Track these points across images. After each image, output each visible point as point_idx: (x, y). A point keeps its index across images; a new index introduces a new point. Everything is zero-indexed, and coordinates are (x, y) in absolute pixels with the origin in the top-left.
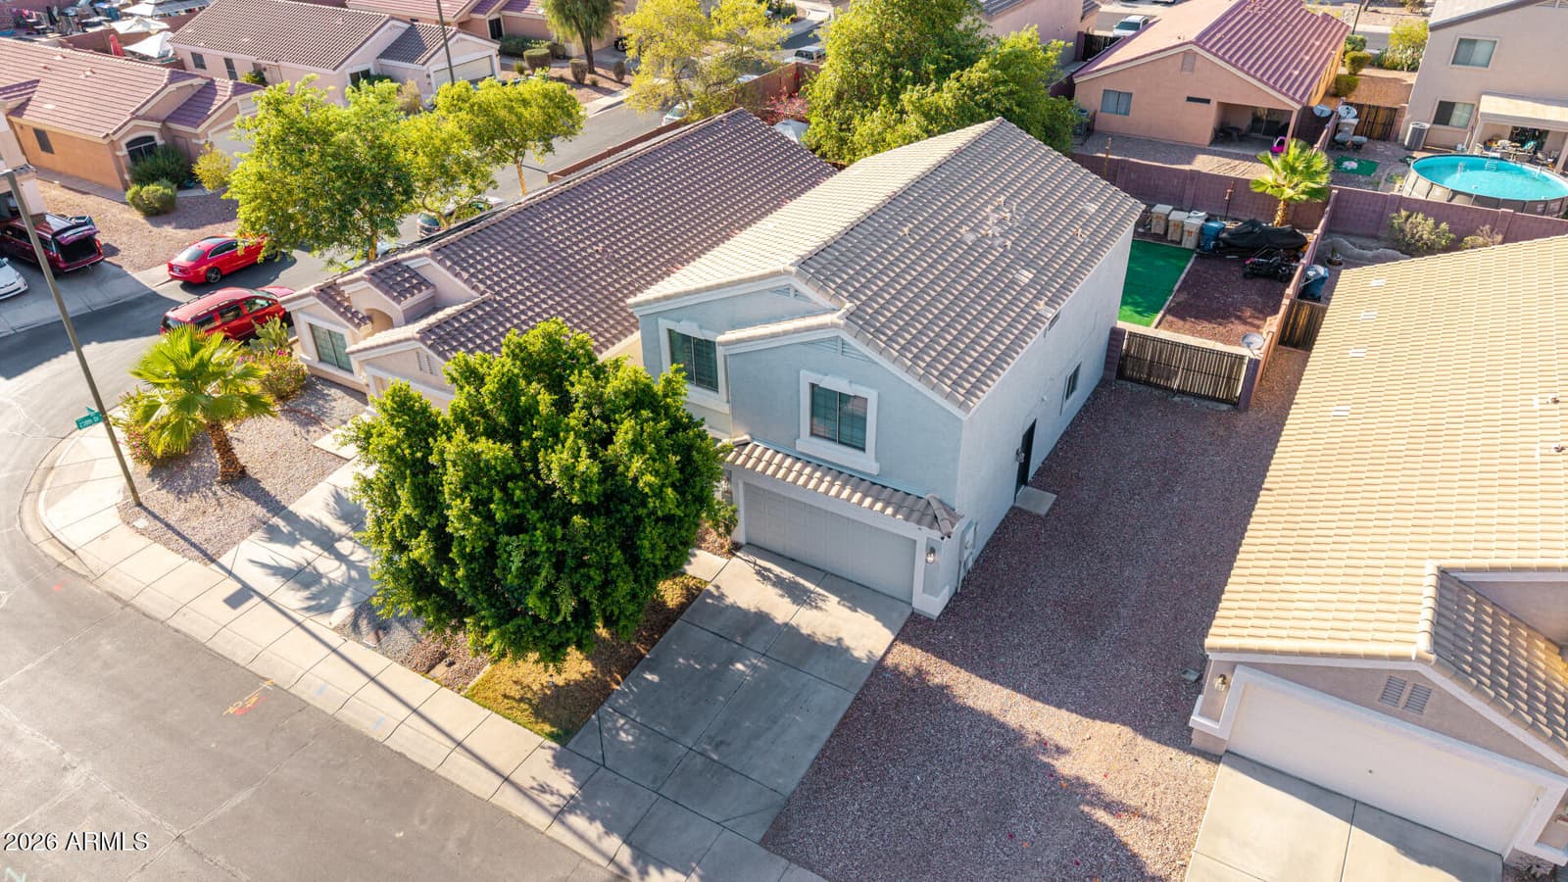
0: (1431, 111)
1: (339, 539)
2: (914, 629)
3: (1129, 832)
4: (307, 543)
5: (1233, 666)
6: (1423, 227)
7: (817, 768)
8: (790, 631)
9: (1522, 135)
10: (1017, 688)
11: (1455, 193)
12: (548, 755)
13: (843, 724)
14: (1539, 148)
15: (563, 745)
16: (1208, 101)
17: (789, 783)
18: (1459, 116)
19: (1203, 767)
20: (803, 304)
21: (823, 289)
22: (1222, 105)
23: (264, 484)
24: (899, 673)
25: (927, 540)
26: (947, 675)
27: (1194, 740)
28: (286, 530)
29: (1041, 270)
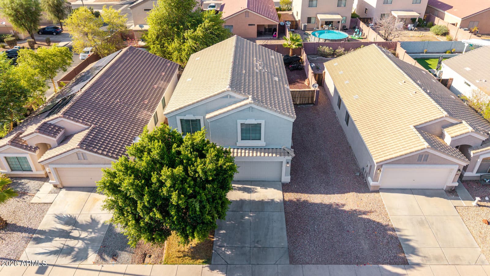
0: (306, 20)
1: (71, 232)
2: (286, 188)
3: (372, 217)
4: (57, 239)
5: (382, 166)
6: (326, 49)
7: (289, 236)
8: (253, 202)
9: (328, 23)
10: (321, 193)
11: (326, 40)
12: (207, 269)
13: (287, 221)
14: (332, 26)
15: (210, 264)
16: (254, 25)
17: (285, 243)
18: (313, 20)
19: (376, 195)
20: (233, 100)
21: (240, 93)
22: (258, 25)
23: (18, 224)
24: (291, 201)
25: (286, 160)
26: (304, 197)
27: (371, 189)
28: (43, 237)
29: (278, 76)
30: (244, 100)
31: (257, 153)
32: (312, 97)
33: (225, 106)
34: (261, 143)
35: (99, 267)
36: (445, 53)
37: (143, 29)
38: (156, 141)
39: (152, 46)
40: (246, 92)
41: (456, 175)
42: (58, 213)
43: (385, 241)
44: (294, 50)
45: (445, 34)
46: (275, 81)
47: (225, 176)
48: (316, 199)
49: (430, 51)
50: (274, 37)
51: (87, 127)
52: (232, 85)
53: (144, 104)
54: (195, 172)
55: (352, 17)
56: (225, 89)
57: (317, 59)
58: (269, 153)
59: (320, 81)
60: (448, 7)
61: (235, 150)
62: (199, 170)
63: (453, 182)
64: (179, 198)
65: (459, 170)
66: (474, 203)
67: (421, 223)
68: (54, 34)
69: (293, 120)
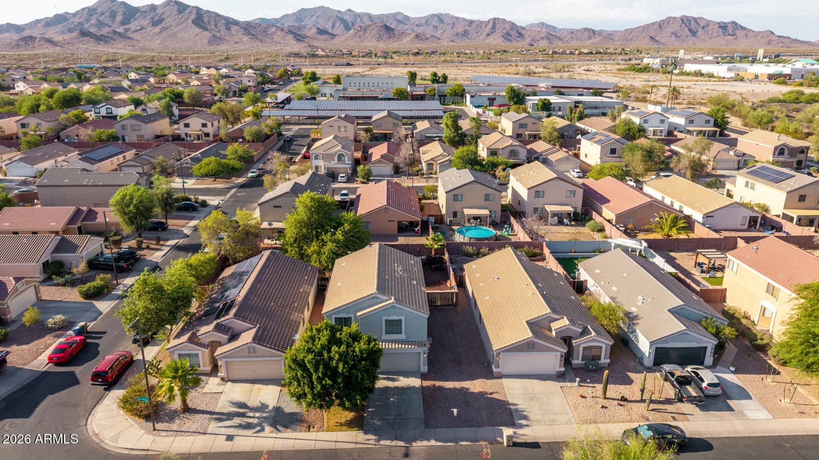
0: (452, 215)
1: (246, 413)
2: (424, 377)
3: (494, 396)
4: (236, 418)
5: (499, 353)
6: (470, 249)
7: (425, 411)
8: (397, 388)
9: (476, 218)
10: (453, 381)
11: (471, 238)
12: (361, 433)
13: (424, 401)
14: (480, 221)
15: (363, 430)
16: (394, 221)
17: (422, 415)
18: (459, 215)
19: (500, 380)
20: (379, 300)
21: (385, 295)
22: (399, 222)
23: (198, 408)
24: (428, 387)
25: (423, 351)
26: (438, 384)
27: (495, 375)
28: (224, 417)
29: (416, 280)
30: (387, 300)
31: (398, 345)
32: (452, 299)
33: (373, 306)
34: (402, 336)
35: (274, 435)
36: (595, 252)
37: (272, 227)
38: (325, 331)
39: (290, 249)
40: (390, 294)
41: (561, 360)
42: (230, 400)
43: (501, 411)
44: (436, 250)
45: (602, 230)
46: (414, 284)
47: (375, 357)
48: (449, 385)
49: (578, 250)
50: (416, 233)
51: (252, 326)
52: (378, 289)
53: (294, 307)
54: (354, 351)
55: (502, 211)
56: (373, 292)
57: (461, 260)
58: (408, 345)
59: (461, 284)
60: (605, 201)
61: (380, 343)
62: (357, 349)
63: (560, 367)
64: (344, 367)
65: (562, 356)
66: (576, 384)
67: (531, 399)
68: (160, 230)
69: (427, 316)
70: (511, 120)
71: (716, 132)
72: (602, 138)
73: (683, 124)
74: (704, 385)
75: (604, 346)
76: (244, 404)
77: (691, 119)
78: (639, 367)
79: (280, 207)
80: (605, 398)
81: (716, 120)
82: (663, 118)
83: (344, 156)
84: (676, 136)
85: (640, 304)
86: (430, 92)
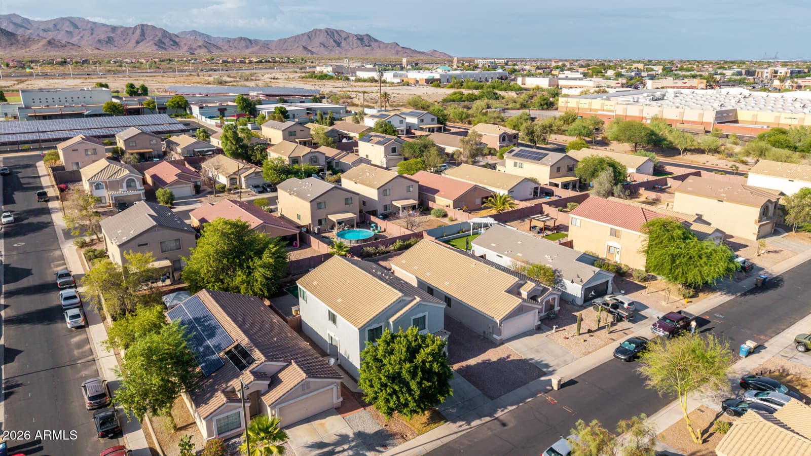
0: (317, 223)
1: (334, 450)
5: (502, 322)
6: (371, 250)
7: (477, 387)
10: (472, 358)
13: (468, 381)
15: (449, 420)
17: (478, 392)
18: (323, 223)
19: (504, 345)
26: (464, 364)
27: (498, 344)
30: (412, 301)
33: (401, 309)
34: (426, 331)
36: (459, 233)
41: (538, 316)
42: (302, 445)
43: (528, 368)
45: (445, 216)
49: (448, 234)
50: (294, 246)
51: (285, 364)
55: (360, 212)
60: (434, 191)
63: (538, 322)
65: (538, 313)
66: (554, 331)
67: (537, 351)
69: (445, 307)
70: (278, 129)
71: (441, 127)
72: (381, 139)
73: (417, 123)
74: (626, 306)
75: (556, 297)
76: (321, 443)
77: (422, 118)
78: (577, 308)
79: (147, 244)
80: (580, 334)
81: (438, 118)
82: (402, 119)
83: (133, 181)
84: (414, 134)
85: (551, 261)
86: (148, 104)
